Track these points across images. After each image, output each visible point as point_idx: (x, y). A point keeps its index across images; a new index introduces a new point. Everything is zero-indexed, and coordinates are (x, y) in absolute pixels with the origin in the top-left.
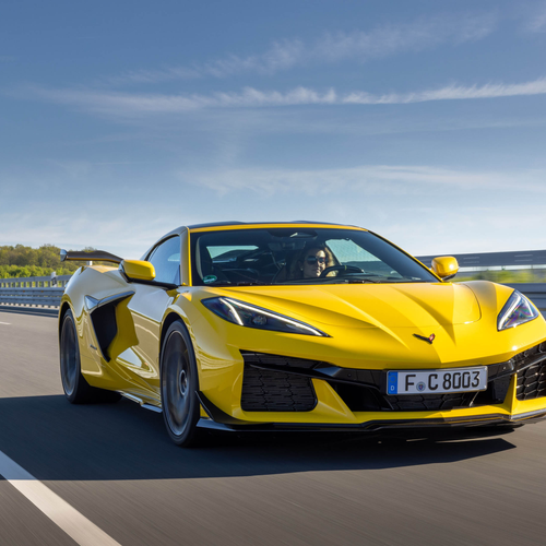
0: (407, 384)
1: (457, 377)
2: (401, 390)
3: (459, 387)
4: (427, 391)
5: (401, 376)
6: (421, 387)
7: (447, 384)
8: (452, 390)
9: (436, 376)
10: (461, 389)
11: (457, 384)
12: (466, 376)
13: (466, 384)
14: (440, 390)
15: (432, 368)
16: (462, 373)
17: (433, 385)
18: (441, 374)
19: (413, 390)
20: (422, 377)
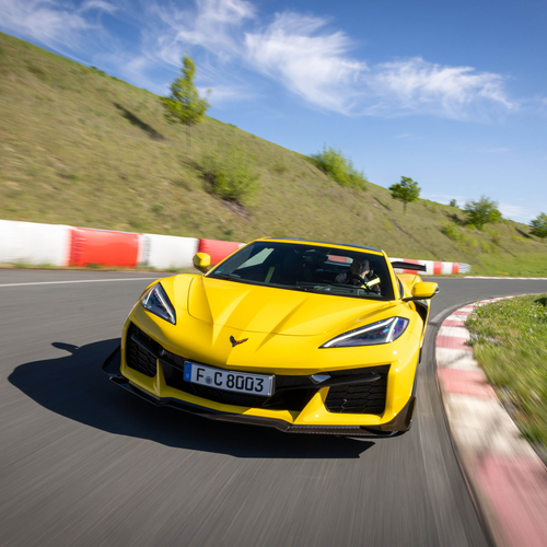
0: (198, 375)
1: (240, 380)
2: (193, 379)
3: (242, 388)
4: (213, 385)
5: (195, 368)
6: (209, 380)
7: (230, 384)
8: (234, 389)
9: (221, 375)
10: (244, 391)
11: (240, 385)
12: (250, 381)
13: (249, 387)
14: (224, 387)
15: (218, 367)
16: (245, 377)
17: (218, 382)
18: (225, 374)
19: (202, 381)
20: (209, 372)
